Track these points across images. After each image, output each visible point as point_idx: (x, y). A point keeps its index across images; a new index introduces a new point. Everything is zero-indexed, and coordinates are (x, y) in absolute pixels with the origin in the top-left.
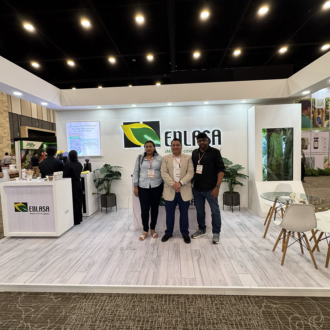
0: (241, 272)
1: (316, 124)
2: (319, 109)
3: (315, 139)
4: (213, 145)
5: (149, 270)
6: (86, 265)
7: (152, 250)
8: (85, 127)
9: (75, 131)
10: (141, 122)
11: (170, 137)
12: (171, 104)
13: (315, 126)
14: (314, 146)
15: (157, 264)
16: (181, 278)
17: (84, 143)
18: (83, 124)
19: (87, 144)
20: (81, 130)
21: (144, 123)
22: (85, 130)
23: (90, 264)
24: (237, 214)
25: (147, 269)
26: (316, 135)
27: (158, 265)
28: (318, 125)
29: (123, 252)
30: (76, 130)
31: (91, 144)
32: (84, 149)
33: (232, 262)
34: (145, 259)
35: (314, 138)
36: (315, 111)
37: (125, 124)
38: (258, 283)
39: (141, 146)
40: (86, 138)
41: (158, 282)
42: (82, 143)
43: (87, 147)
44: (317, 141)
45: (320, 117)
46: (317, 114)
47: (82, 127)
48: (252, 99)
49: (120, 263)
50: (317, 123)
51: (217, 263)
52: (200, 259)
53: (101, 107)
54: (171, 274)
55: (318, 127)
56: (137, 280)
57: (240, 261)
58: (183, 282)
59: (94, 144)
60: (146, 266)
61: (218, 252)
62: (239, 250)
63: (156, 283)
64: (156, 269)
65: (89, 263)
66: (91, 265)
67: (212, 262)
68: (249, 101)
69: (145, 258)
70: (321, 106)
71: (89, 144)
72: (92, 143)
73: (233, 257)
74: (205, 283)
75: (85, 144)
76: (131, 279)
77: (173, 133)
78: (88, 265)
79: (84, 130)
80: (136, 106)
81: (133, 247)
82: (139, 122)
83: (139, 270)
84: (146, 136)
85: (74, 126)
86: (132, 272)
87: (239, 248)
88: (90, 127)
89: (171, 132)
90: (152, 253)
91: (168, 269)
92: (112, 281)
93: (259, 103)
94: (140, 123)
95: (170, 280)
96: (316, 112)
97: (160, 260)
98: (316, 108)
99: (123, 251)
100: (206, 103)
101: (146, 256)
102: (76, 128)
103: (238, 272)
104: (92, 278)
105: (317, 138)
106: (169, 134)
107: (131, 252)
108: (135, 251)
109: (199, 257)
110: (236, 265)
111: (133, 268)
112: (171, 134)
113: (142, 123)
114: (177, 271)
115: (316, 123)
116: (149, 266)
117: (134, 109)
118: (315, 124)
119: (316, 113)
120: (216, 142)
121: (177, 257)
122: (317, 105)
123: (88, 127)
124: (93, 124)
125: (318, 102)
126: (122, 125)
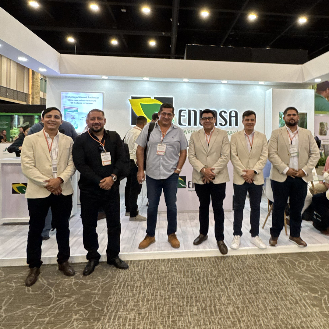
8: (85, 99)
10: (152, 97)
11: (184, 116)
18: (82, 94)
20: (79, 102)
21: (156, 98)
30: (73, 102)
32: (82, 125)
37: (133, 98)
47: (80, 99)
48: (269, 82)
53: (107, 78)
68: (266, 83)
75: (83, 119)
77: (187, 111)
79: (83, 102)
82: (150, 97)
85: (71, 97)
88: (91, 99)
89: (185, 110)
94: (151, 98)
100: (224, 81)
102: (74, 99)
117: (145, 82)
120: (233, 123)
123: (88, 99)
126: (129, 99)
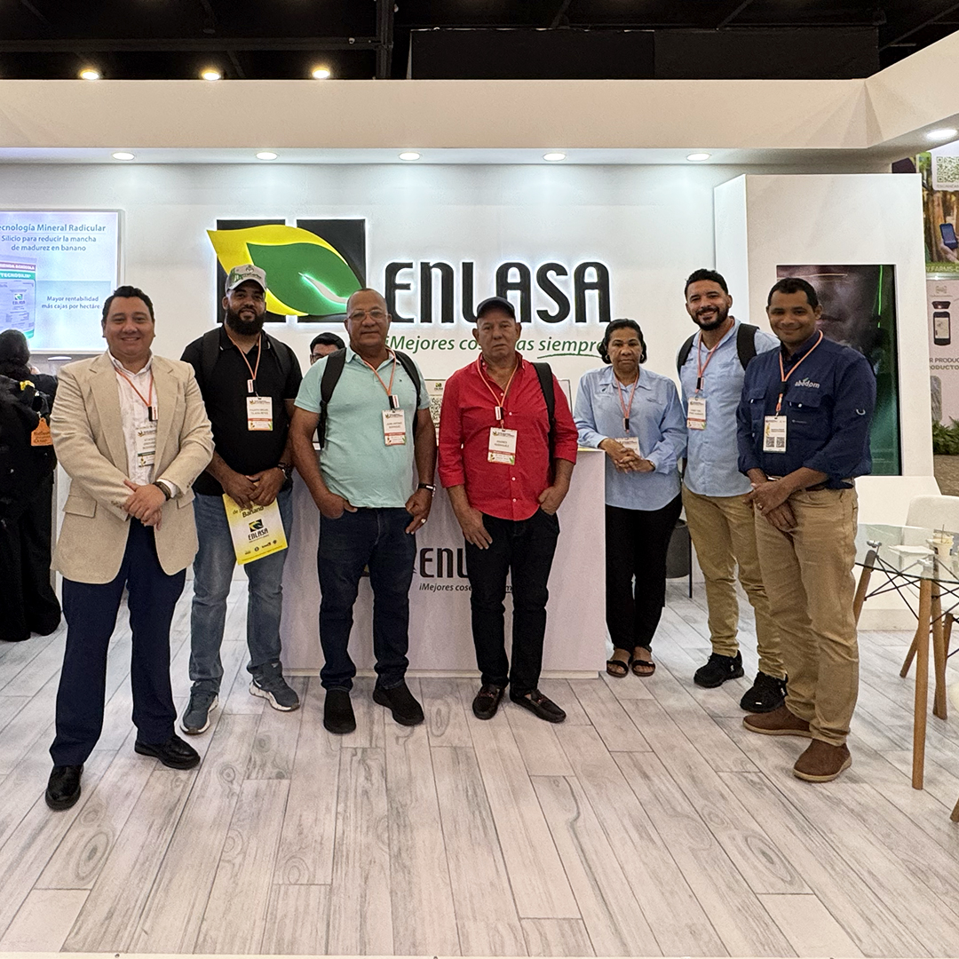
0: (772, 885)
1: (937, 251)
2: (945, 193)
3: (936, 307)
4: (577, 322)
5: (366, 878)
6: (78, 850)
7: (361, 779)
8: (58, 233)
9: (14, 248)
10: (291, 221)
11: (407, 287)
12: (417, 156)
13: (935, 257)
14: (935, 333)
15: (396, 849)
16: (520, 919)
17: (49, 299)
18: (50, 219)
19: (59, 303)
20: (39, 244)
21: (303, 224)
22: (59, 244)
23: (94, 850)
24: (683, 612)
25: (358, 870)
26: (941, 293)
27: (404, 855)
28: (946, 253)
29: (236, 787)
30: (20, 244)
31: (78, 303)
32: (47, 322)
33: (723, 838)
34: (340, 822)
35: (935, 305)
36: (933, 201)
37: (223, 225)
38: (860, 941)
39: (287, 318)
40: (56, 276)
41: (419, 936)
42: (41, 298)
43: (60, 316)
44: (947, 315)
45: (951, 225)
46: (939, 211)
47: (42, 234)
48: (732, 150)
49: (230, 842)
50: (942, 245)
51: (659, 843)
52: (580, 823)
53: (132, 157)
54: (471, 895)
55: (948, 261)
56: (322, 927)
57: (755, 835)
58: (534, 938)
59: (92, 303)
60: (351, 855)
61: (649, 788)
62: (736, 779)
63: (414, 945)
64: (397, 871)
65: (90, 847)
66: (99, 854)
67: (635, 836)
68: (720, 155)
69: (340, 818)
70: (955, 183)
71: (68, 303)
72: (81, 299)
73: (721, 815)
74: (631, 945)
75: (53, 303)
76: (296, 922)
77: (417, 269)
78: (85, 855)
79: (51, 244)
80: (274, 156)
81: (274, 766)
82: (282, 222)
83: (323, 875)
84: (308, 279)
85: (13, 228)
86: (293, 890)
87: (732, 772)
88: (80, 234)
89: (410, 266)
90: (366, 793)
91: (453, 874)
92: (212, 933)
93: (760, 165)
94: (287, 224)
95: (470, 926)
96: (936, 203)
97: (405, 826)
98: (935, 188)
99: (231, 782)
100: (555, 156)
101: (340, 809)
102: (21, 234)
103: (758, 888)
104: (117, 920)
105: (946, 304)
106: (401, 275)
107: (269, 785)
108: (285, 782)
109: (575, 814)
110: (742, 853)
111: (296, 871)
112: (411, 275)
113: (295, 225)
114: (491, 883)
115: (937, 246)
116: (364, 858)
117: (264, 167)
118: (934, 249)
119: (937, 209)
120: (592, 312)
121: (477, 813)
122: (940, 180)
123: (69, 234)
124: (90, 219)
125: (941, 166)
126: (210, 229)
